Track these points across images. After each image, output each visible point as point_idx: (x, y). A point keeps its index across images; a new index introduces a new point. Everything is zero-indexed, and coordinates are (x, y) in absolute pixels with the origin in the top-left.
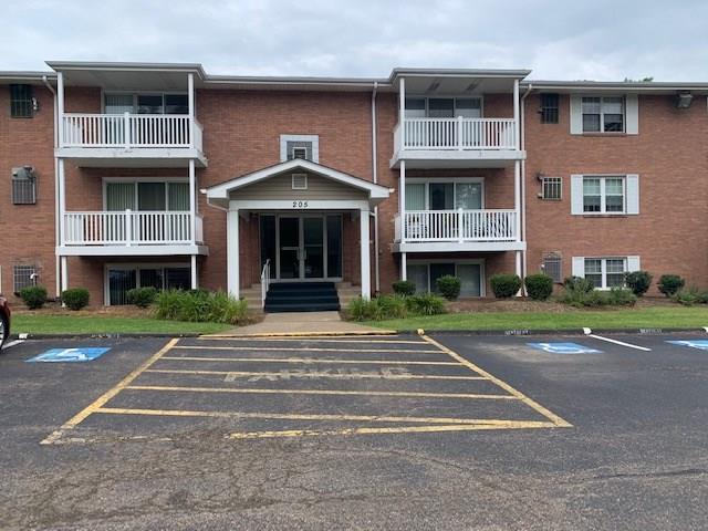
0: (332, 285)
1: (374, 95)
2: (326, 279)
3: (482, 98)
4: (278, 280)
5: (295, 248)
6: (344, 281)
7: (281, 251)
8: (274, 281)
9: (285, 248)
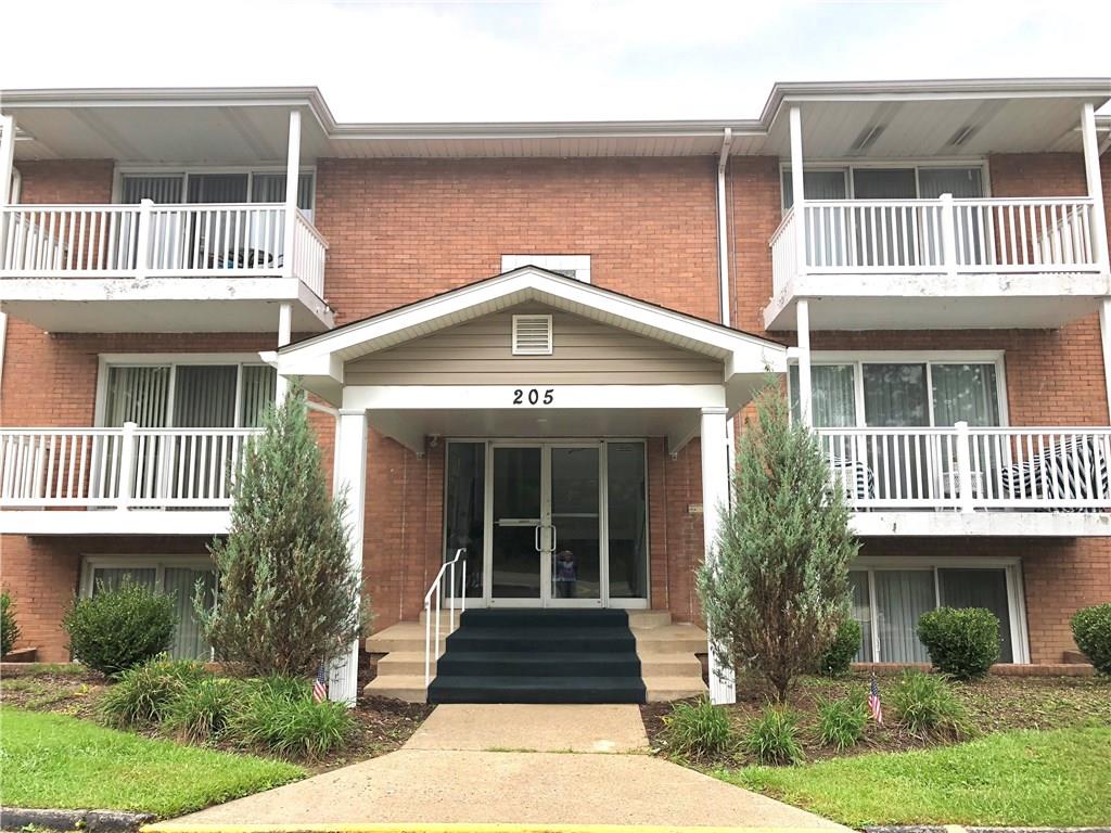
0: (621, 618)
1: (723, 161)
2: (605, 601)
3: (986, 163)
4: (487, 601)
5: (532, 522)
6: (653, 608)
7: (496, 527)
8: (475, 603)
9: (504, 522)
